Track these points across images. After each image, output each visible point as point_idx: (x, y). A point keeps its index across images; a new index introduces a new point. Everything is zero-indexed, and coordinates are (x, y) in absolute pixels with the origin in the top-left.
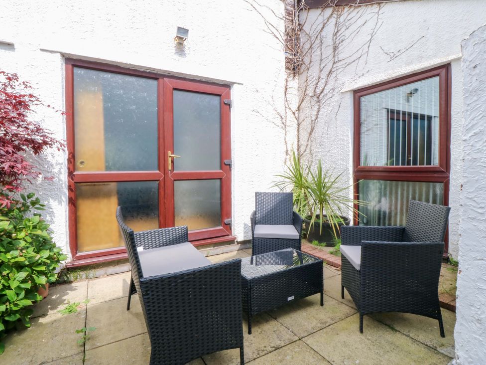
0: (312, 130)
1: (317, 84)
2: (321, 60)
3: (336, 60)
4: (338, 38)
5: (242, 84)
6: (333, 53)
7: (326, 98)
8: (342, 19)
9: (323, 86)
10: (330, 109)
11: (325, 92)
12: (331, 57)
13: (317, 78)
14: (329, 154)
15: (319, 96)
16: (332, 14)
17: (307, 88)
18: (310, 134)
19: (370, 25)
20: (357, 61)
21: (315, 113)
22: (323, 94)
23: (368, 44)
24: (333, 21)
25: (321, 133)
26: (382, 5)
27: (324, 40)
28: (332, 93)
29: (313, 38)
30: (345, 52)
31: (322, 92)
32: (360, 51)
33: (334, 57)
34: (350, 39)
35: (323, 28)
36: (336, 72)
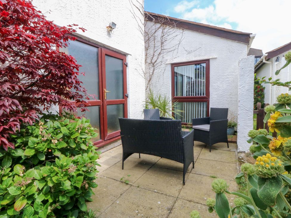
0: (150, 79)
1: (153, 58)
2: (155, 47)
3: (163, 49)
4: (164, 39)
5: (131, 55)
6: (161, 45)
7: (158, 65)
8: (165, 30)
9: (156, 59)
10: (160, 70)
11: (157, 62)
12: (160, 47)
13: (153, 55)
14: (160, 91)
15: (154, 64)
16: (160, 27)
17: (147, 59)
18: (149, 81)
19: (179, 37)
20: (173, 51)
21: (152, 71)
22: (156, 63)
23: (178, 45)
24: (160, 30)
25: (155, 81)
26: (184, 30)
27: (156, 38)
28: (161, 63)
29: (149, 35)
30: (167, 46)
31: (156, 62)
32: (175, 47)
33: (162, 47)
34: (170, 41)
35: (155, 32)
36: (162, 54)
